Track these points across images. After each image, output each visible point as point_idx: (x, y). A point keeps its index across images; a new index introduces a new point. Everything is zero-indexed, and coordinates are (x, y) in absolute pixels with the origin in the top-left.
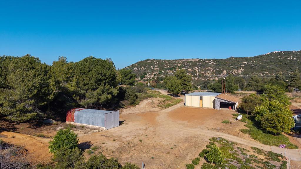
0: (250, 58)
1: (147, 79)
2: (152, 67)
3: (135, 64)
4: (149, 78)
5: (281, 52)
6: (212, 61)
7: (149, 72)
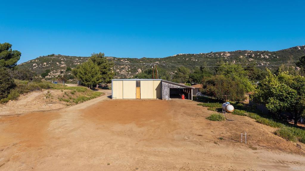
0: (160, 59)
1: (51, 77)
2: (58, 63)
3: (35, 60)
4: (53, 77)
5: (185, 55)
6: (126, 59)
7: (54, 70)
